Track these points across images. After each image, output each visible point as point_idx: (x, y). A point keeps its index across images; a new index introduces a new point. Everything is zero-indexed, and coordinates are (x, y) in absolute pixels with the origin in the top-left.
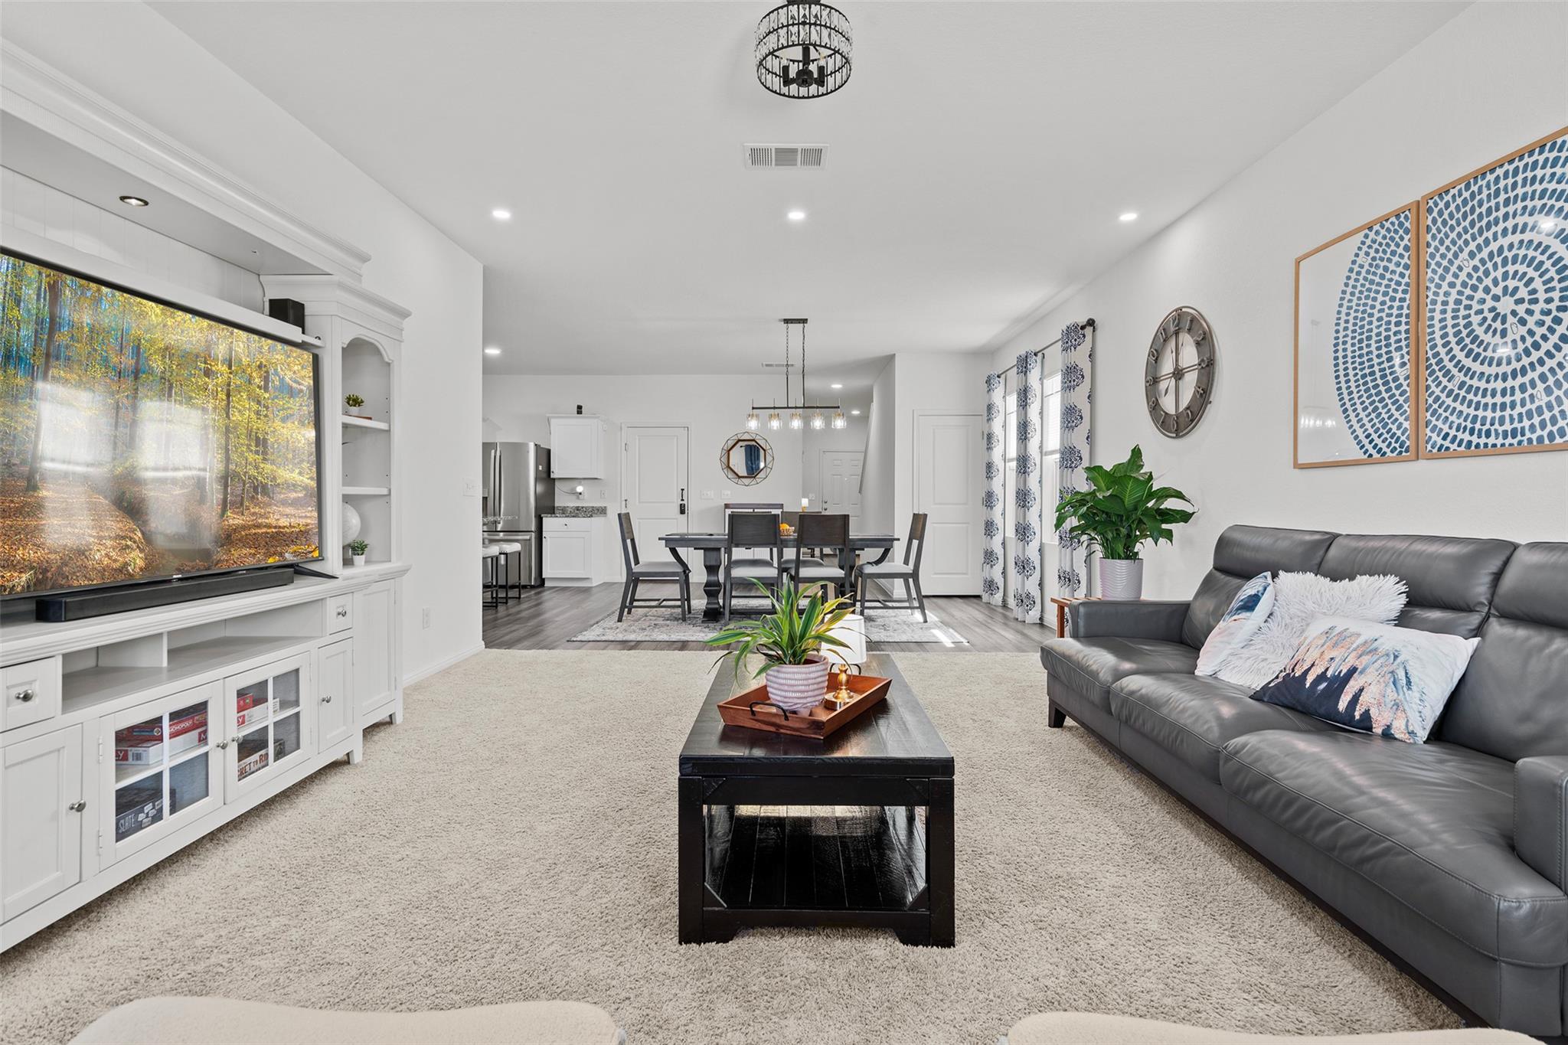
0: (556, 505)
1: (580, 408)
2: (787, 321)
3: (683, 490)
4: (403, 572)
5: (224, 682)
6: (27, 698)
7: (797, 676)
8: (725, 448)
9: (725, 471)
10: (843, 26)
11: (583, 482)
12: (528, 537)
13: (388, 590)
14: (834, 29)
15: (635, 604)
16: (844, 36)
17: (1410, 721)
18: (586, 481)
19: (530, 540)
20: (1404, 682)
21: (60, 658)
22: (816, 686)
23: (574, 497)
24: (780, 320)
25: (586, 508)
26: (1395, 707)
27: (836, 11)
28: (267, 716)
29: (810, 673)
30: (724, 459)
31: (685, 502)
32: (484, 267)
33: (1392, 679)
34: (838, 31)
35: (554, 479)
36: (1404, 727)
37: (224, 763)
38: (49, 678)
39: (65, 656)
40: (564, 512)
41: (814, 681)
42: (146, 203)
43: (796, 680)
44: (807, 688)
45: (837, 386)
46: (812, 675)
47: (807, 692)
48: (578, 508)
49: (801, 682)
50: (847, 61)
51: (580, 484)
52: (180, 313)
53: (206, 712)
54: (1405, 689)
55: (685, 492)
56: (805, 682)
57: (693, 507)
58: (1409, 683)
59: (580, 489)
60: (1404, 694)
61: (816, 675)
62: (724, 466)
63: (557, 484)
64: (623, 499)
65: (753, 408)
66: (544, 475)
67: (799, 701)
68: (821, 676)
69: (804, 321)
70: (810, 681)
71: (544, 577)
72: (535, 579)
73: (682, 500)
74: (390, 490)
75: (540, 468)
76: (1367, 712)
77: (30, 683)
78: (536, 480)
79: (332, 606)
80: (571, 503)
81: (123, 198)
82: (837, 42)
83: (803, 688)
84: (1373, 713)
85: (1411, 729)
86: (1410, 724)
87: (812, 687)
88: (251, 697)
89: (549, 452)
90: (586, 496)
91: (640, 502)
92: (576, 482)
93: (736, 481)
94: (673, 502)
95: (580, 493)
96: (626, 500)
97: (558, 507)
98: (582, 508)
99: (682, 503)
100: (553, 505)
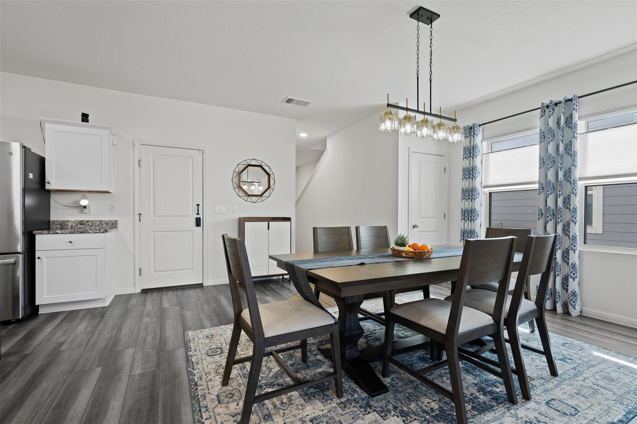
0: (52, 219)
1: (85, 115)
3: (198, 205)
8: (237, 170)
9: (237, 190)
11: (88, 195)
12: (12, 260)
18: (93, 194)
19: (15, 264)
23: (76, 211)
25: (92, 222)
30: (236, 180)
31: (200, 216)
35: (49, 191)
40: (63, 226)
48: (81, 223)
51: (84, 198)
55: (200, 207)
57: (206, 221)
59: (84, 202)
62: (235, 186)
63: (54, 199)
64: (137, 212)
66: (38, 186)
71: (37, 304)
72: (24, 308)
73: (198, 214)
75: (31, 176)
78: (25, 191)
80: (73, 217)
89: (42, 161)
90: (92, 209)
91: (154, 216)
92: (79, 195)
93: (246, 198)
94: (189, 216)
95: (85, 207)
96: (140, 214)
97: (54, 221)
98: (88, 222)
99: (198, 216)
100: (49, 221)
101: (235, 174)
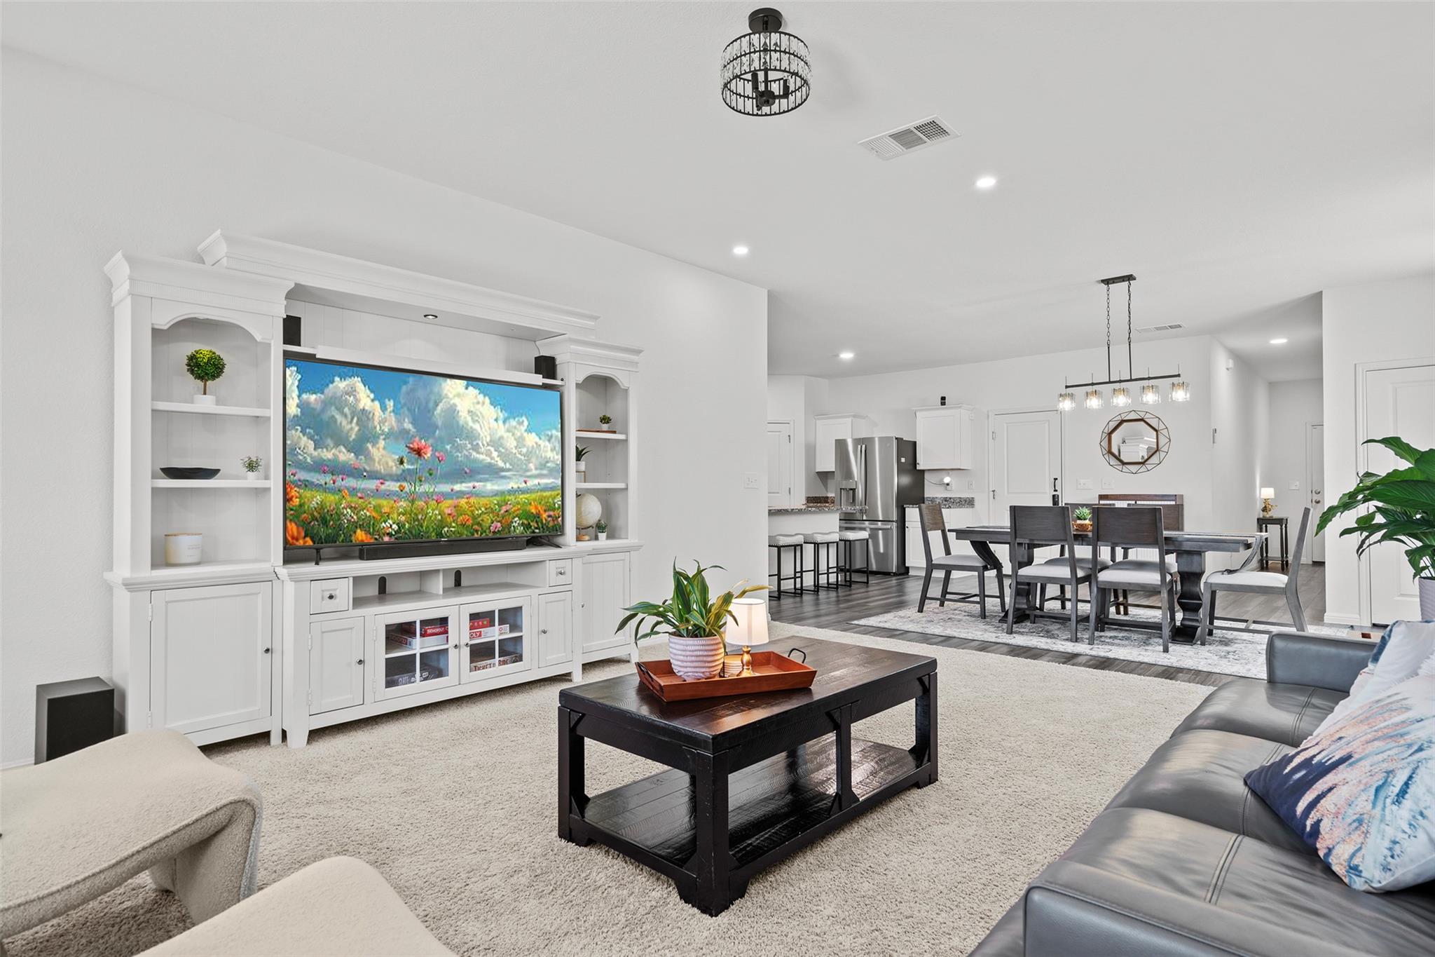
0: (926, 496)
1: (943, 398)
2: (1107, 282)
3: (1056, 479)
4: (637, 548)
5: (459, 607)
6: (331, 597)
7: (677, 647)
8: (1106, 431)
9: (1106, 456)
10: (802, 51)
11: (950, 472)
13: (623, 560)
14: (793, 54)
15: (948, 596)
16: (802, 60)
17: (1363, 851)
18: (954, 472)
19: (891, 528)
20: (1397, 790)
21: (351, 579)
22: (693, 659)
23: (942, 488)
24: (1098, 282)
25: (953, 498)
26: (1356, 824)
27: (795, 37)
28: (495, 634)
29: (687, 645)
30: (1105, 444)
31: (1058, 493)
32: (769, 291)
33: (1380, 783)
34: (797, 56)
35: (923, 472)
36: (1346, 856)
37: (458, 660)
38: (344, 590)
39: (355, 578)
40: (933, 503)
41: (691, 653)
42: (436, 317)
43: (676, 649)
44: (685, 659)
45: (1279, 341)
46: (689, 648)
47: (686, 662)
48: (946, 499)
49: (680, 652)
50: (806, 82)
51: (948, 475)
52: (448, 380)
53: (447, 623)
54: (1389, 801)
55: (1059, 481)
56: (684, 653)
57: (1066, 498)
58: (1403, 792)
59: (947, 480)
60: (1384, 809)
61: (693, 648)
62: (1105, 450)
63: (927, 476)
64: (991, 489)
65: (1067, 387)
66: (911, 467)
67: (682, 669)
68: (700, 650)
69: (1130, 278)
70: (688, 653)
71: (907, 565)
73: (1056, 491)
74: (627, 485)
75: (905, 460)
76: (1319, 821)
77: (335, 590)
78: (900, 471)
79: (551, 567)
80: (939, 494)
81: (425, 316)
82: (796, 65)
83: (682, 658)
84: (1324, 827)
85: (1356, 861)
86: (1359, 854)
87: (689, 658)
88: (479, 619)
90: (953, 486)
91: (1008, 493)
92: (944, 472)
93: (1120, 468)
94: (1045, 493)
95: (948, 484)
96: (994, 491)
97: (927, 498)
98: (950, 498)
99: (1055, 493)
100: (924, 498)
101: (1105, 435)
